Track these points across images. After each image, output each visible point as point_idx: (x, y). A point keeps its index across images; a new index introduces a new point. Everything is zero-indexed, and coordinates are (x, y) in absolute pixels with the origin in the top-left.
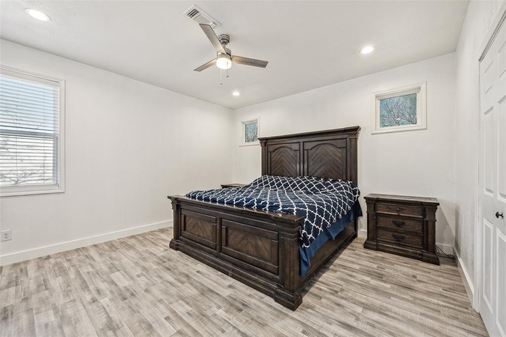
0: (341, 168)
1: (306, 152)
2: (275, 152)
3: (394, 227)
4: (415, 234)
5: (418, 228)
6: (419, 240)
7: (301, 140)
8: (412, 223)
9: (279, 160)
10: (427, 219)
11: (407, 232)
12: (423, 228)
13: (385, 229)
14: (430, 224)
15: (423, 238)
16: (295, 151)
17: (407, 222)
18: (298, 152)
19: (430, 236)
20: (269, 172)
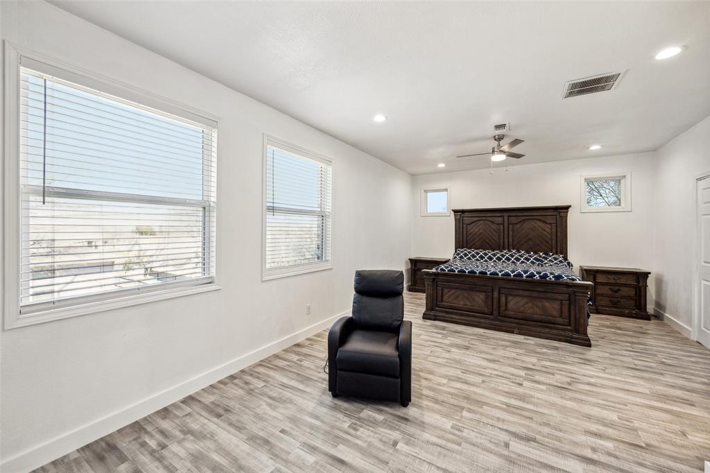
0: (550, 241)
1: (511, 226)
2: (472, 225)
3: (610, 292)
4: (629, 298)
5: (632, 292)
6: (632, 302)
7: (506, 215)
8: (626, 289)
9: (478, 233)
10: (640, 285)
11: (622, 297)
12: (636, 293)
13: (602, 295)
14: (642, 289)
15: (636, 300)
16: (497, 224)
17: (622, 289)
18: (501, 227)
19: (642, 299)
20: (465, 244)
